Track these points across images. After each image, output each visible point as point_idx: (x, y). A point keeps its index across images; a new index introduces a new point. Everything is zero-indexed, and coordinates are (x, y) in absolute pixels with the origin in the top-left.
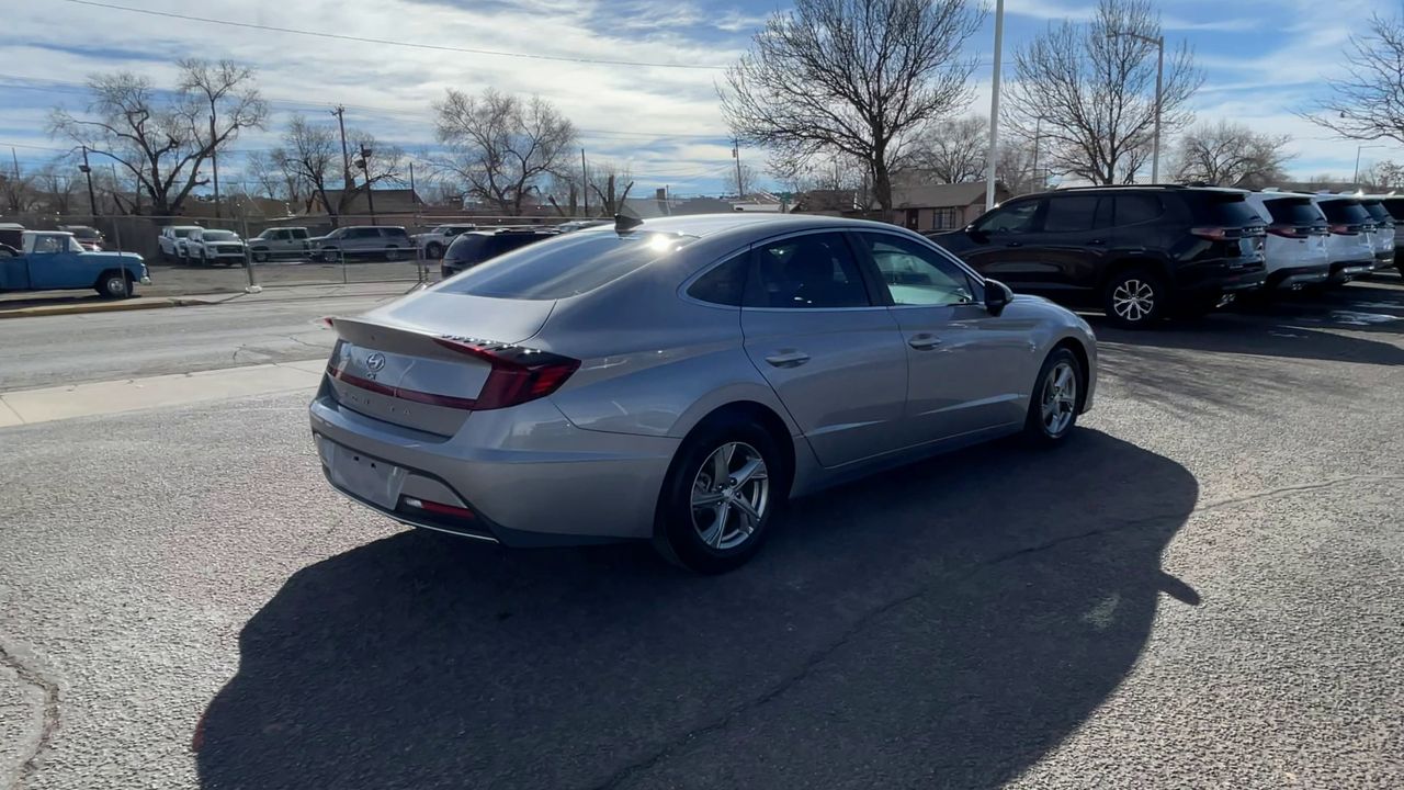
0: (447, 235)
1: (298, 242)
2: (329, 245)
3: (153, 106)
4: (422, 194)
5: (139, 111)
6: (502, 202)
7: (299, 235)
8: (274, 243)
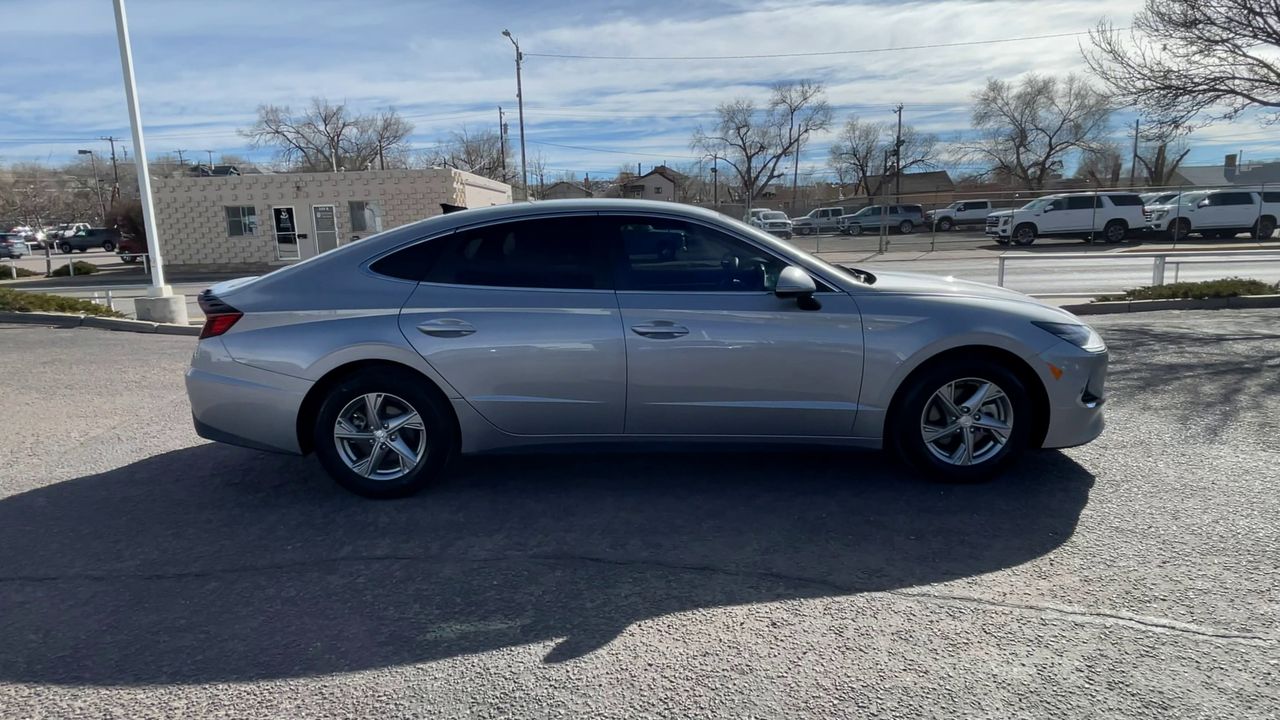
0: (959, 210)
1: (833, 219)
2: (854, 221)
3: (753, 120)
4: (952, 174)
5: (744, 126)
6: (1026, 178)
7: (837, 213)
8: (816, 220)
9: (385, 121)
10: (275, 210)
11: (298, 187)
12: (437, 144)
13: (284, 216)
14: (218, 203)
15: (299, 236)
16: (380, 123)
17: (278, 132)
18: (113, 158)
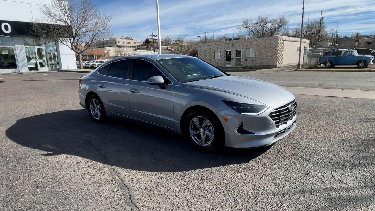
9: (281, 20)
10: (226, 51)
11: (233, 45)
12: (298, 26)
13: (228, 53)
14: (213, 50)
15: (231, 59)
16: (279, 21)
17: (247, 27)
18: (206, 38)
